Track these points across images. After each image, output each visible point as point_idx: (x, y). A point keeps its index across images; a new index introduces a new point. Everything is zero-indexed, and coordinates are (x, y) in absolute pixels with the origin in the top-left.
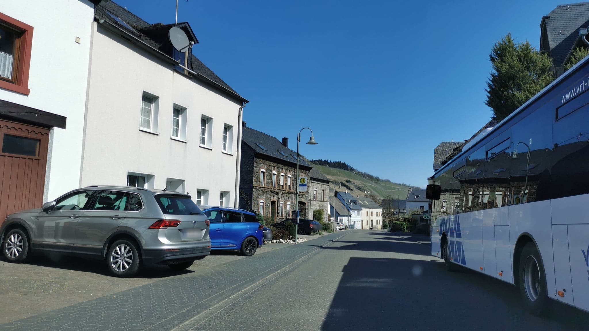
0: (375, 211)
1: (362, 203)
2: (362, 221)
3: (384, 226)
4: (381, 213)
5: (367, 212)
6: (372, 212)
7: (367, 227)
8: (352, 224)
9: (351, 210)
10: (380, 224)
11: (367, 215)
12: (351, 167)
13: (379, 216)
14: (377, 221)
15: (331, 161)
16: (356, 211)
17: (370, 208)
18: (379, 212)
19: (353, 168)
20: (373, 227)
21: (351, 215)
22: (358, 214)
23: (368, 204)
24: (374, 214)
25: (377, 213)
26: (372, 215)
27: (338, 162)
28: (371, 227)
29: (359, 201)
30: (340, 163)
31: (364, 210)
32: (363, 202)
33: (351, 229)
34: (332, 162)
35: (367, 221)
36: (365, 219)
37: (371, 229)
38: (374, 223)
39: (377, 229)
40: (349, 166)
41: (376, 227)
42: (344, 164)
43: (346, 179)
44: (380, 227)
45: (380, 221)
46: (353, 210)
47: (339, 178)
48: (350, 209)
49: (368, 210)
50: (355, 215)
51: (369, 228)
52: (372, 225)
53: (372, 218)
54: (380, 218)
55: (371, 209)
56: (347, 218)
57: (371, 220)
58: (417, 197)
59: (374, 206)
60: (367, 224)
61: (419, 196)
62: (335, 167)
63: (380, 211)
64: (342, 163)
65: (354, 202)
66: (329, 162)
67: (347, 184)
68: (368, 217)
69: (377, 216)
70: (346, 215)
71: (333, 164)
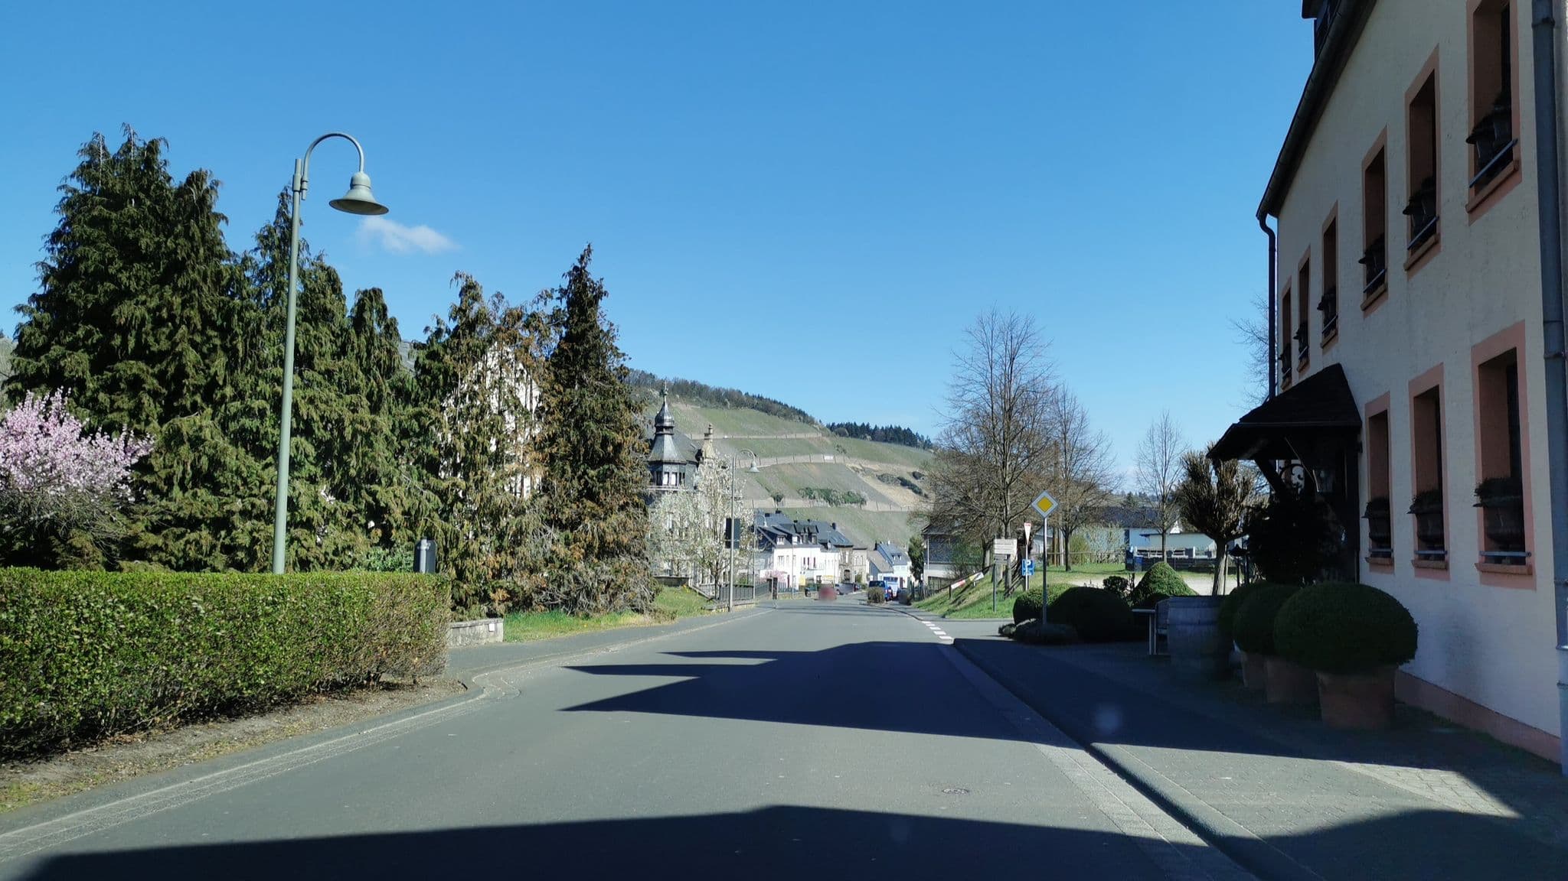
12: (925, 439)
15: (876, 426)
19: (930, 441)
30: (898, 430)
34: (880, 429)
40: (920, 436)
42: (908, 433)
43: (912, 470)
47: (895, 467)
62: (885, 441)
64: (903, 429)
66: (872, 427)
67: (913, 481)
71: (883, 433)
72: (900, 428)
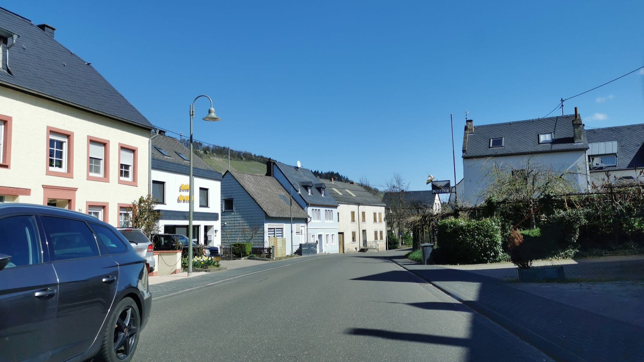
0: (369, 210)
1: (340, 194)
2: (339, 233)
3: (392, 244)
4: (383, 216)
5: (353, 213)
6: (363, 213)
7: (351, 246)
8: (312, 241)
9: (308, 205)
10: (381, 238)
11: (353, 220)
12: (346, 178)
13: (380, 221)
14: (376, 233)
15: (322, 172)
16: (323, 210)
17: (359, 204)
18: (380, 214)
19: (348, 179)
20: (369, 245)
21: (309, 219)
22: (329, 216)
23: (354, 195)
24: (369, 217)
25: (375, 214)
26: (364, 220)
27: (330, 172)
28: (364, 244)
29: (334, 189)
31: (345, 209)
32: (341, 192)
33: (307, 256)
34: (324, 173)
35: (354, 234)
36: (348, 228)
37: (362, 250)
38: (370, 238)
39: (376, 251)
40: (343, 176)
41: (374, 245)
42: (337, 174)
44: (382, 245)
45: (381, 233)
46: (312, 205)
48: (303, 204)
49: (354, 208)
50: (319, 218)
51: (358, 250)
52: (365, 242)
53: (363, 226)
54: (382, 227)
55: (360, 207)
56: (296, 226)
57: (361, 232)
58: (498, 143)
59: (368, 199)
60: (354, 239)
61: (501, 140)
63: (381, 210)
64: (335, 173)
65: (317, 188)
66: (320, 172)
68: (354, 224)
69: (375, 220)
70: (294, 219)
71: (325, 175)
72: (333, 173)
